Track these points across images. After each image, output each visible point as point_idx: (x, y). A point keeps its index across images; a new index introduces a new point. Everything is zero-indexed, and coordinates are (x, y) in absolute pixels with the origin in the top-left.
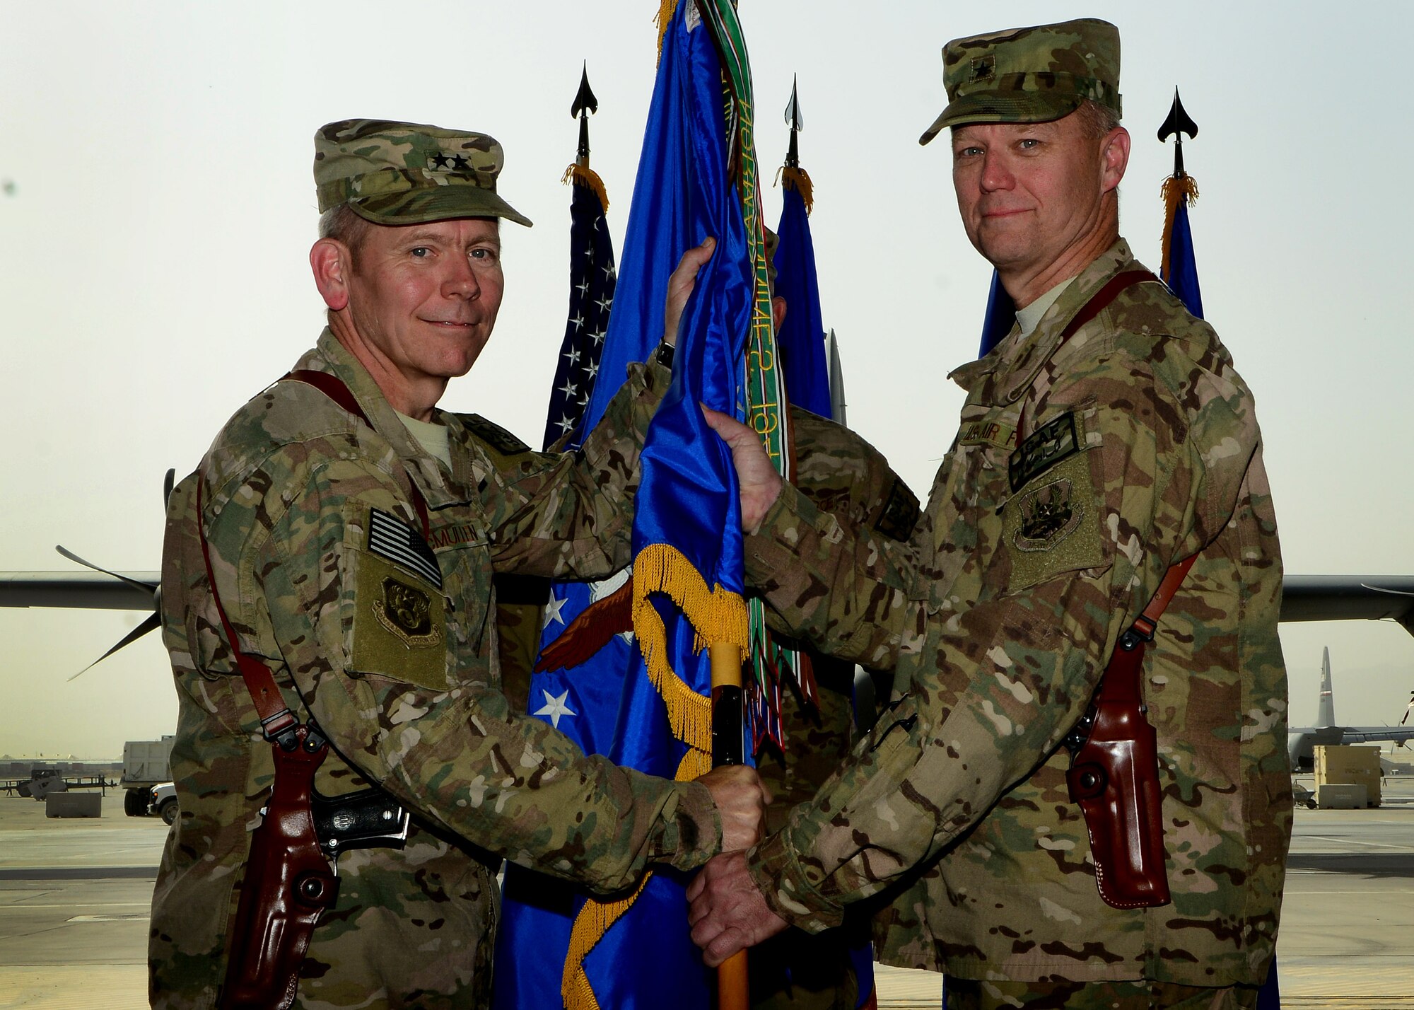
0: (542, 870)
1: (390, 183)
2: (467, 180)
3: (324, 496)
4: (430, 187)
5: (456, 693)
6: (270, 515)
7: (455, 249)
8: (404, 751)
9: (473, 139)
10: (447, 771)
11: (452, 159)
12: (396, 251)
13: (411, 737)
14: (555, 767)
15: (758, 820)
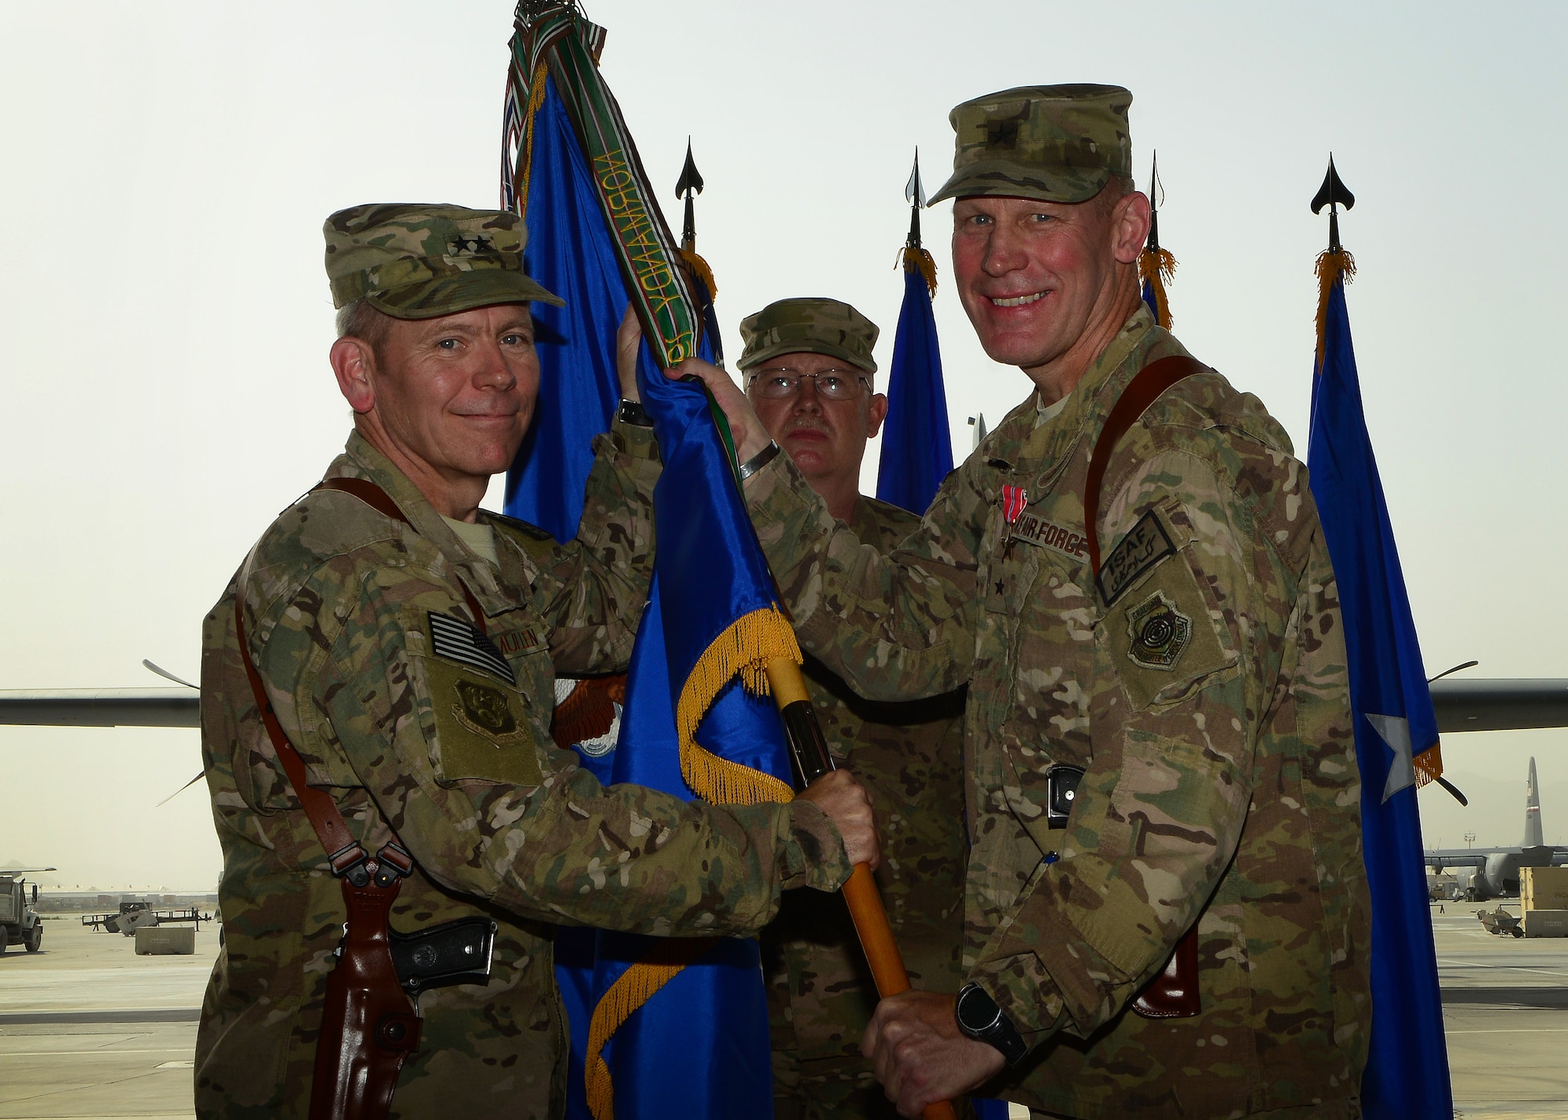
0: (681, 934)
1: (409, 273)
2: (492, 262)
3: (378, 604)
4: (452, 275)
5: (549, 783)
6: (326, 634)
7: (485, 338)
8: (512, 855)
9: (494, 218)
10: (560, 862)
11: (473, 241)
12: (422, 345)
13: (515, 840)
14: (665, 828)
15: (871, 816)
